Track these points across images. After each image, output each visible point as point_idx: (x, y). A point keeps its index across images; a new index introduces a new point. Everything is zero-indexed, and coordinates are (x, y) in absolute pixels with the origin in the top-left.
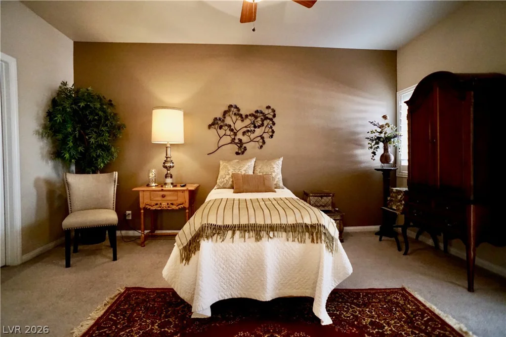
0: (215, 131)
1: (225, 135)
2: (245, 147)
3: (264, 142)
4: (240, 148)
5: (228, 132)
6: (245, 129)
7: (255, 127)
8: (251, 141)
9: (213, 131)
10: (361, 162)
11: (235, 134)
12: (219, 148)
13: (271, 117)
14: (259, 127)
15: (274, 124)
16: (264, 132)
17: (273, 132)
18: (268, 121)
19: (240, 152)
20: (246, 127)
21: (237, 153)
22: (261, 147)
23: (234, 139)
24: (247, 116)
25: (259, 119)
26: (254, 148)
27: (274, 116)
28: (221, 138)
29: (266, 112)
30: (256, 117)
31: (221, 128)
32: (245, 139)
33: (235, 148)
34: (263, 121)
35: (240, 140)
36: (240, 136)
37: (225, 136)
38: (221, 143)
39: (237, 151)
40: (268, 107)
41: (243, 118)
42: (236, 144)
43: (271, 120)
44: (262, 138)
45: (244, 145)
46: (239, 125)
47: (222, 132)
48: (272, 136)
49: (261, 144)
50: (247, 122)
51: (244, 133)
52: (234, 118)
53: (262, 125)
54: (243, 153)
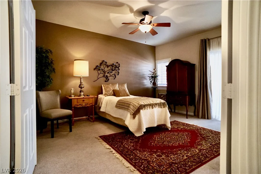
0: (97, 71)
1: (101, 73)
2: (109, 79)
3: (115, 77)
4: (106, 79)
5: (102, 72)
6: (108, 71)
7: (112, 70)
8: (111, 76)
9: (96, 71)
10: (145, 85)
12: (98, 79)
13: (118, 67)
14: (114, 70)
15: (119, 69)
16: (116, 73)
17: (119, 73)
18: (117, 68)
19: (106, 80)
20: (109, 70)
21: (106, 81)
22: (115, 79)
23: (105, 75)
24: (109, 66)
25: (114, 67)
26: (112, 79)
27: (119, 66)
28: (99, 74)
29: (116, 64)
30: (113, 66)
31: (99, 70)
32: (108, 75)
33: (105, 79)
34: (115, 68)
35: (107, 76)
36: (106, 74)
37: (100, 74)
38: (99, 77)
39: (105, 80)
40: (117, 63)
41: (108, 66)
42: (105, 77)
43: (118, 68)
44: (115, 75)
45: (108, 78)
46: (106, 69)
47: (99, 72)
48: (118, 74)
49: (114, 78)
50: (109, 68)
51: (108, 73)
52: (104, 66)
53: (115, 69)
54: (108, 81)
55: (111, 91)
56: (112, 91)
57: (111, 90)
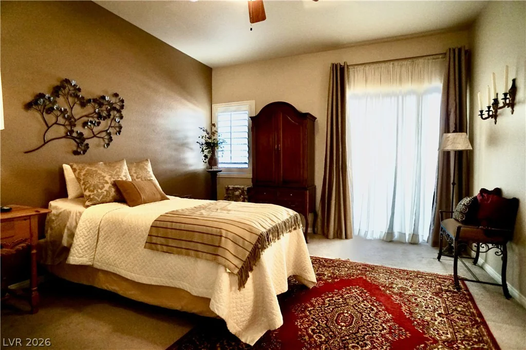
0: (38, 115)
1: (56, 123)
2: (87, 144)
3: (111, 139)
4: (78, 145)
5: (61, 120)
6: (85, 119)
7: (100, 116)
8: (95, 136)
9: (34, 116)
11: (73, 125)
12: (45, 143)
13: (118, 107)
14: (105, 118)
15: (121, 117)
16: (110, 126)
17: (120, 127)
18: (115, 112)
19: (79, 150)
20: (86, 116)
21: (76, 153)
22: (108, 145)
23: (72, 132)
24: (89, 101)
25: (104, 108)
26: (98, 146)
27: (122, 107)
28: (49, 128)
29: (113, 100)
30: (101, 105)
31: (49, 111)
32: (86, 132)
33: (73, 145)
34: (109, 111)
35: (81, 134)
36: (78, 129)
37: (55, 126)
38: (49, 136)
39: (75, 149)
40: (116, 95)
41: (84, 103)
42: (74, 138)
43: (119, 111)
44: (109, 134)
45: (86, 142)
46: (78, 111)
47: (51, 118)
48: (119, 132)
49: (107, 141)
50: (89, 109)
51: (85, 124)
52: (70, 99)
53: (109, 116)
54: (85, 152)
55: (107, 187)
56: (109, 185)
57: (107, 183)
